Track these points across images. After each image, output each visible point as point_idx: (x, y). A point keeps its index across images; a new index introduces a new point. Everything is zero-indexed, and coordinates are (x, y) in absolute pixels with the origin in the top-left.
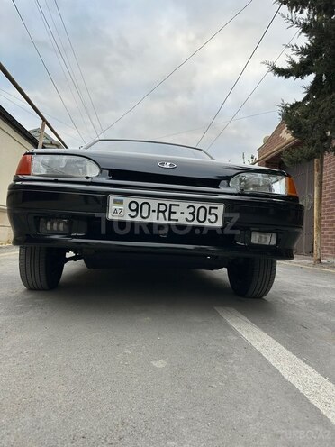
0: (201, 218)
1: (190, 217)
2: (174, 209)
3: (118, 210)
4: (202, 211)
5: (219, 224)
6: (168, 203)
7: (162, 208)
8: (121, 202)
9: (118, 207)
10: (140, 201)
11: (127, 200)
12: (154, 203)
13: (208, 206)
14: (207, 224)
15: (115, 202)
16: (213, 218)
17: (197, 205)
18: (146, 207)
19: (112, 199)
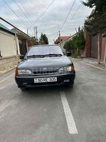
0: (53, 80)
1: (50, 80)
2: (47, 79)
3: (36, 81)
4: (52, 79)
5: (56, 81)
6: (45, 78)
7: (45, 79)
8: (36, 79)
9: (36, 80)
10: (40, 79)
11: (37, 79)
12: (43, 79)
13: (53, 78)
14: (54, 81)
15: (35, 80)
16: (55, 80)
17: (51, 78)
18: (41, 80)
19: (35, 79)
